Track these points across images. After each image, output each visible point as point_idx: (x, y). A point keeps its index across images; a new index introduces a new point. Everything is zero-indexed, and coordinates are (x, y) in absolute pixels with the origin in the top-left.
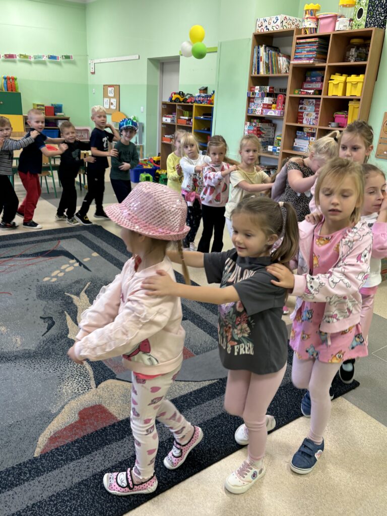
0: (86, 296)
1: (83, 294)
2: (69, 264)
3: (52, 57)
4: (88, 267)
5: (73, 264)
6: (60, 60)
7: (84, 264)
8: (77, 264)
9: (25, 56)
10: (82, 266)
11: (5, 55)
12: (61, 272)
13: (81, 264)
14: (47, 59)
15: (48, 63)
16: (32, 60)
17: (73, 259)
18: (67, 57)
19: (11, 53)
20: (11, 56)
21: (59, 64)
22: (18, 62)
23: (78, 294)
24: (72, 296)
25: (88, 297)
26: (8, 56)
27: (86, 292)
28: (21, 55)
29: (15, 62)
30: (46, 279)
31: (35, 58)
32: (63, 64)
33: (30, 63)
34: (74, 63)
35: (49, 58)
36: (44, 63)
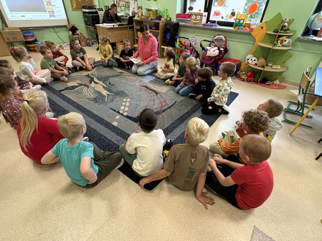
0: (104, 94)
1: (106, 95)
2: (126, 111)
4: (114, 111)
5: (124, 112)
7: (117, 113)
8: (121, 112)
10: (117, 111)
12: (125, 105)
13: (119, 112)
17: (126, 115)
23: (108, 95)
24: (110, 93)
25: (103, 94)
27: (105, 96)
30: (129, 100)
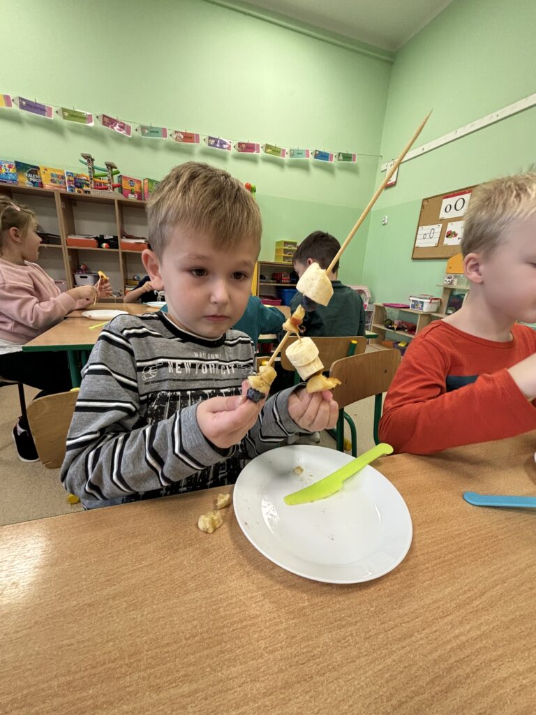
3: (321, 156)
6: (335, 162)
9: (276, 151)
11: (240, 144)
14: (311, 159)
15: (312, 168)
16: (287, 158)
18: (347, 157)
19: (251, 142)
20: (249, 147)
21: (330, 170)
22: (260, 162)
26: (244, 146)
28: (268, 147)
29: (254, 160)
31: (292, 155)
32: (337, 172)
33: (280, 164)
34: (354, 170)
35: (316, 157)
36: (304, 167)
